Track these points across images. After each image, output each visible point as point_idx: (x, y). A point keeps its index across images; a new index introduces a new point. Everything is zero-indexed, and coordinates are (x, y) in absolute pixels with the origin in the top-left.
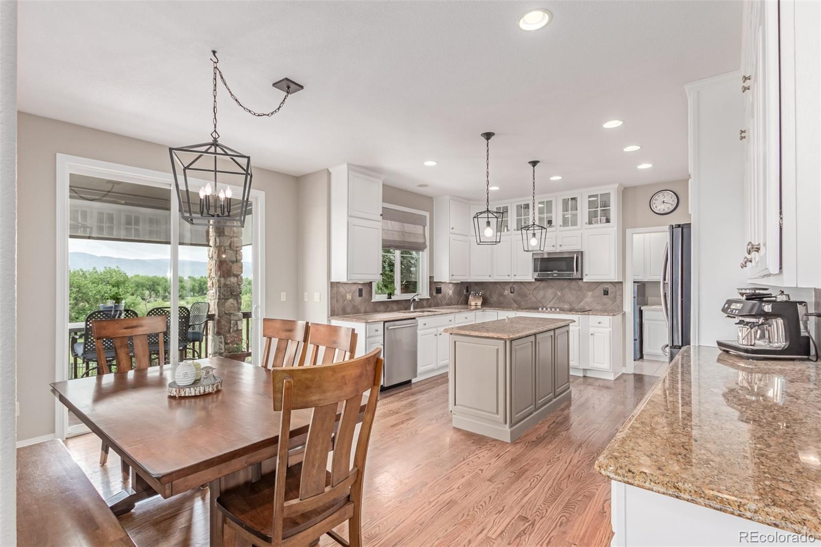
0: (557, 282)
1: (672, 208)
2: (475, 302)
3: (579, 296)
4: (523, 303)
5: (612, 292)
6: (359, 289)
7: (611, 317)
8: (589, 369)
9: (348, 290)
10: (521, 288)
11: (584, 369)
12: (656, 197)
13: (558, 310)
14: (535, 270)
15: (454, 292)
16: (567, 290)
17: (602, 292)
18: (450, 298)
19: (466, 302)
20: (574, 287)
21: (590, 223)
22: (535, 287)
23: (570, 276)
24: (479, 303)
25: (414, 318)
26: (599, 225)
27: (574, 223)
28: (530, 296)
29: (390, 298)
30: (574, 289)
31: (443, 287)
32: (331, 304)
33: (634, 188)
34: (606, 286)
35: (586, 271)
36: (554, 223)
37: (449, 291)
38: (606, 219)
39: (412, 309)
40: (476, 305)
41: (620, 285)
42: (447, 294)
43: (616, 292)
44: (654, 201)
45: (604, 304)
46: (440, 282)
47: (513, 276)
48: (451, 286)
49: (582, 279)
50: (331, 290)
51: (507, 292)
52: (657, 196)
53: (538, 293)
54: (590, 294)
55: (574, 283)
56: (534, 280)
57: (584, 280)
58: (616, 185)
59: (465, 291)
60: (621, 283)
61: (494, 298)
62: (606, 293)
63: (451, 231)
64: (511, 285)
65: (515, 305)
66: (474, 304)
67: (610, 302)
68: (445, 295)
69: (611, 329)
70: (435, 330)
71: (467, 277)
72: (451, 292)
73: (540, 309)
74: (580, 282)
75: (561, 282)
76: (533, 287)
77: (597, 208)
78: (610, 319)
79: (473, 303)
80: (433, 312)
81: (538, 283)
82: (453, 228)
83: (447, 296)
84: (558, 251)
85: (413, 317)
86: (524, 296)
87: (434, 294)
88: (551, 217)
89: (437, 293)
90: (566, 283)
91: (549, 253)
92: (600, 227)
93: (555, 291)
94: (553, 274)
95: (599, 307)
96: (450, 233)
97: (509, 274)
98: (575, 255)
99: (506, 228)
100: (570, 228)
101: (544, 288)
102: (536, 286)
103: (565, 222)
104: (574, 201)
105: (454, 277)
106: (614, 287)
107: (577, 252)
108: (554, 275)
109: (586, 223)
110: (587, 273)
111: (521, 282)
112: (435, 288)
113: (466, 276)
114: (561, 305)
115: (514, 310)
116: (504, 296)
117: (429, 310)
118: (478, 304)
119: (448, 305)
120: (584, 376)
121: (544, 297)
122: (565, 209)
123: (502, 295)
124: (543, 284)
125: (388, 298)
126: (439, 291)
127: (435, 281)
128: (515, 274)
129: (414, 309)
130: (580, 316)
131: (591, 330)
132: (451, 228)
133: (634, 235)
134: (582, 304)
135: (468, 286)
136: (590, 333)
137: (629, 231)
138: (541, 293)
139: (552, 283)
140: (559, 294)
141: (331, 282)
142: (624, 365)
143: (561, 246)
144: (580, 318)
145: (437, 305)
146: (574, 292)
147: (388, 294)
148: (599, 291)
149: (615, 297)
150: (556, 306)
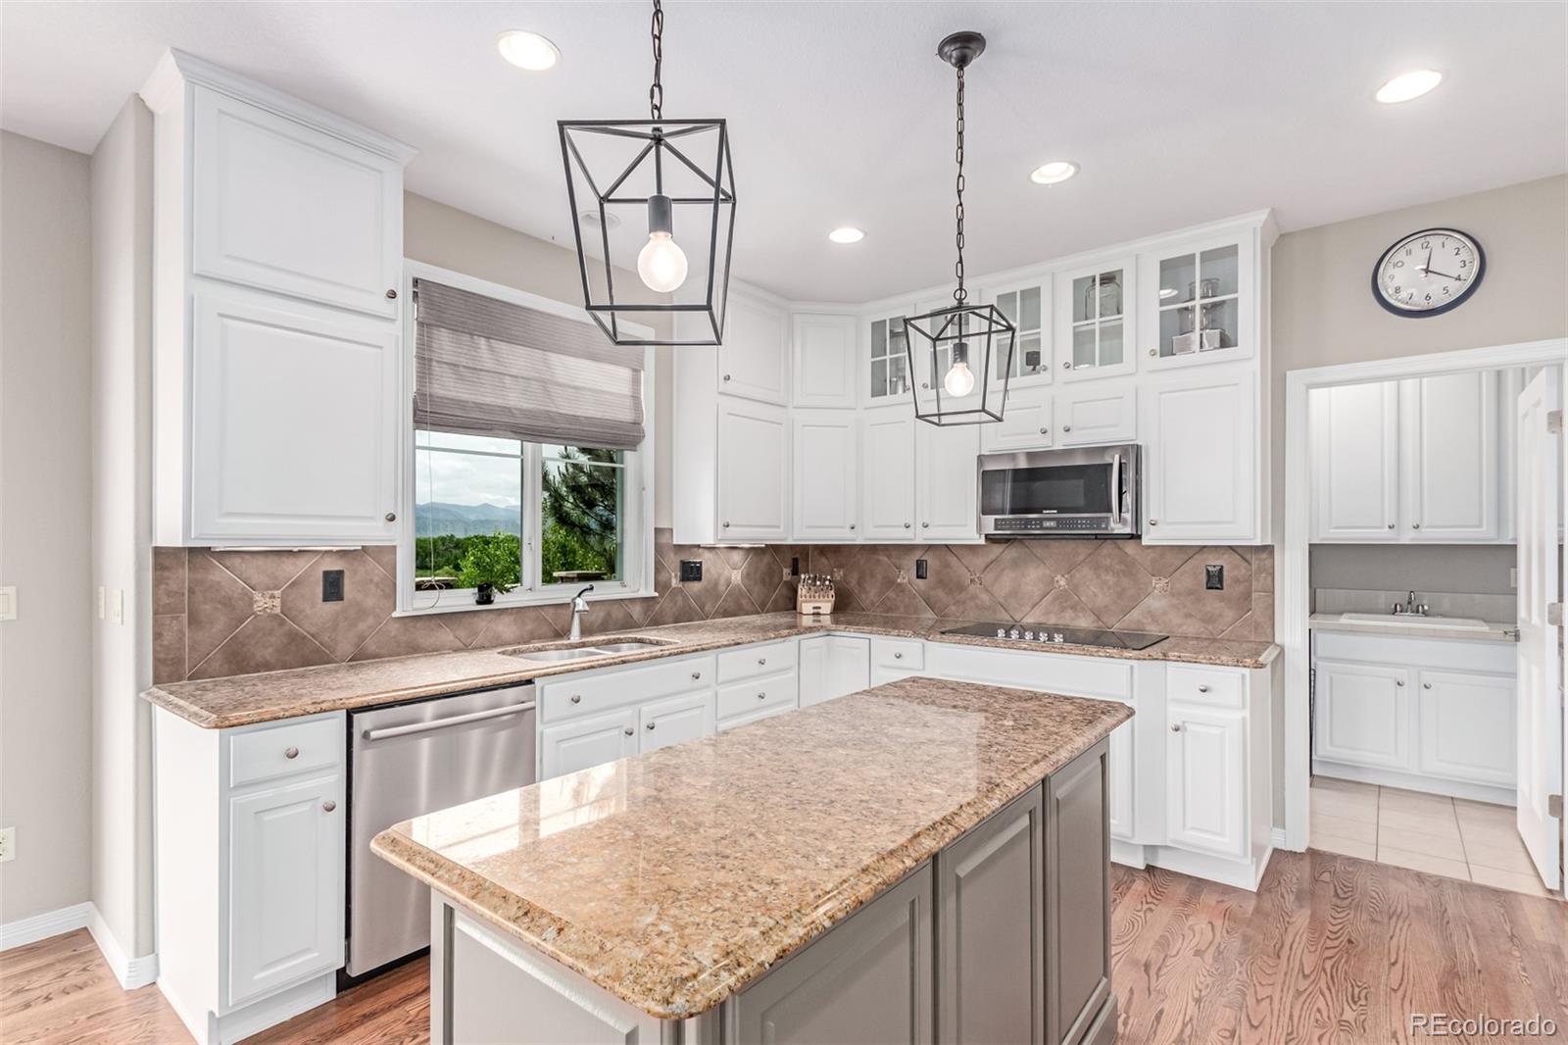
0: (1055, 545)
1: (1457, 289)
2: (814, 603)
3: (1124, 590)
4: (953, 608)
5: (1237, 581)
6: (326, 574)
7: (1246, 671)
8: (1166, 847)
9: (255, 579)
10: (947, 565)
11: (1145, 846)
12: (1400, 255)
13: (1058, 638)
14: (986, 510)
15: (747, 576)
16: (1086, 572)
17: (1204, 578)
18: (736, 594)
19: (791, 604)
20: (1108, 562)
21: (1167, 350)
22: (988, 560)
23: (1099, 528)
24: (826, 607)
25: (529, 682)
26: (1196, 357)
27: (1113, 357)
28: (972, 588)
29: (489, 601)
30: (1107, 569)
31: (706, 560)
32: (157, 636)
33: (1316, 232)
34: (1214, 562)
35: (1150, 512)
36: (1045, 360)
37: (731, 573)
38: (1221, 333)
39: (575, 637)
40: (819, 614)
41: (1265, 556)
42: (722, 581)
43: (1249, 580)
44: (1391, 271)
45: (1209, 619)
46: (699, 546)
47: (919, 526)
48: (737, 557)
49: (1136, 537)
50: (157, 582)
51: (907, 576)
52: (1403, 252)
53: (997, 578)
54: (1159, 583)
55: (1108, 548)
56: (982, 541)
57: (1145, 541)
58: (1261, 217)
59: (786, 571)
60: (1268, 550)
61: (871, 594)
62: (1215, 580)
63: (724, 387)
64: (917, 555)
65: (929, 616)
66: (812, 611)
67: (1230, 614)
68: (716, 584)
69: (1247, 713)
70: (627, 712)
71: (781, 530)
72: (736, 577)
73: (1001, 633)
74: (1130, 548)
75: (1070, 546)
76: (979, 562)
77: (1192, 299)
78: (1243, 676)
79: (806, 607)
80: (658, 643)
81: (997, 549)
82: (727, 378)
83: (722, 588)
84: (1058, 446)
85: (527, 675)
86: (956, 587)
87: (675, 583)
88: (1038, 341)
89: (684, 578)
90: (1083, 550)
91: (1031, 456)
92: (1200, 361)
93: (1048, 572)
94: (1041, 520)
95: (1192, 627)
96: (721, 393)
97: (909, 521)
98: (1117, 457)
99: (900, 383)
100: (1098, 370)
101: (1015, 564)
102: (993, 556)
103: (1082, 350)
104: (1110, 288)
105: (732, 532)
106: (1244, 564)
107: (1124, 450)
108: (1047, 524)
109: (1153, 353)
110: (1153, 517)
111: (946, 546)
112: (678, 565)
113: (778, 527)
114: (1068, 619)
115: (916, 634)
116: (901, 588)
117: (639, 636)
118: (821, 611)
119: (726, 614)
120: (1150, 869)
121: (1014, 593)
122: (1082, 311)
123: (890, 583)
124: (1012, 552)
125: (479, 603)
126: (691, 572)
127: (676, 542)
128: (927, 521)
129: (584, 632)
130: (1134, 663)
131: (1175, 714)
132: (722, 378)
133: (1314, 392)
134: (1135, 614)
135: (798, 556)
136: (1171, 724)
137: (1295, 379)
138: (1005, 584)
139: (1038, 549)
140: (1062, 583)
141: (158, 552)
142: (1279, 821)
143: (1068, 430)
144: (1136, 671)
145: (684, 616)
146: (1110, 578)
147: (481, 589)
148: (1192, 576)
149: (1247, 596)
150: (1052, 620)
